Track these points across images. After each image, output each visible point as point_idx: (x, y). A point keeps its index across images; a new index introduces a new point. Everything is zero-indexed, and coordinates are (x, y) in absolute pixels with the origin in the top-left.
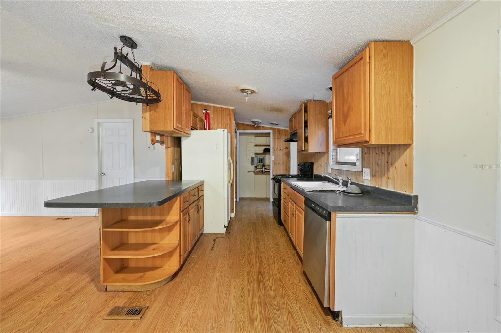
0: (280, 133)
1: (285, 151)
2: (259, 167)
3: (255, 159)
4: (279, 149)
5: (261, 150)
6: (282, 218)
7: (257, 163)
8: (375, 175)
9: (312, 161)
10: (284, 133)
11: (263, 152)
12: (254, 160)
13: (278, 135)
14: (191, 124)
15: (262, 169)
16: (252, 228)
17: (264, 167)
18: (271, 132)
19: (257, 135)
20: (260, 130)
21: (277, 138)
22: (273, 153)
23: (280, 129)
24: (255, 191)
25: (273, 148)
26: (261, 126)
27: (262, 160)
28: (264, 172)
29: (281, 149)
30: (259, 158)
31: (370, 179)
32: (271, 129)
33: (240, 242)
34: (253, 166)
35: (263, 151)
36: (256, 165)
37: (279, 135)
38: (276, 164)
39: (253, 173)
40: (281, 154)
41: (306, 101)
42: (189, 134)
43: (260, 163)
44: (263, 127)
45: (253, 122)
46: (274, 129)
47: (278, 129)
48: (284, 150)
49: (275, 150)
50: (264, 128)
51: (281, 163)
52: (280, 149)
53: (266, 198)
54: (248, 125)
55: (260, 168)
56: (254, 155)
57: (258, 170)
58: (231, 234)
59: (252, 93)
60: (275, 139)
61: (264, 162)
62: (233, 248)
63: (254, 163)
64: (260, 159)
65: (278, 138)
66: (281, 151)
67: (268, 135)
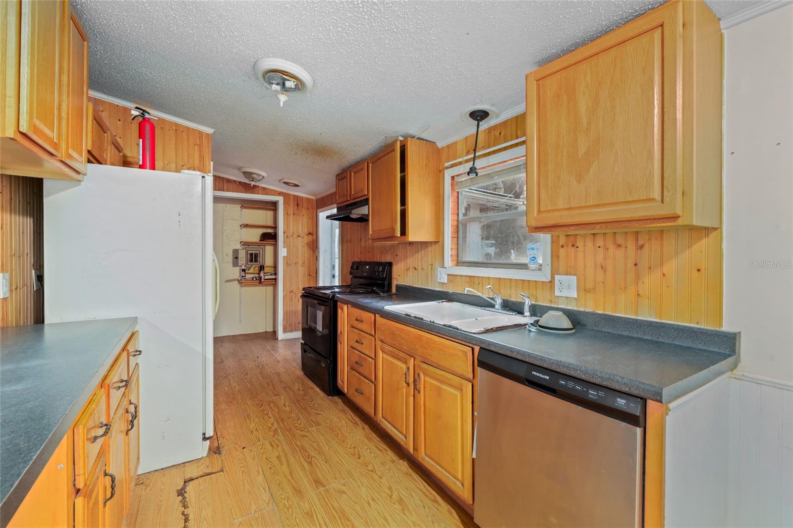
0: (298, 204)
1: (307, 239)
2: (251, 270)
3: (242, 255)
4: (295, 236)
5: (254, 236)
6: (339, 381)
7: (247, 263)
8: (594, 289)
9: (387, 258)
10: (305, 205)
11: (260, 241)
12: (240, 256)
13: (294, 207)
14: (87, 143)
15: (259, 274)
16: (272, 420)
17: (264, 270)
18: (280, 199)
19: (247, 204)
20: (258, 194)
21: (292, 214)
22: (284, 242)
23: (297, 196)
24: (240, 320)
25: (284, 233)
26: (258, 187)
27: (256, 255)
28: (263, 280)
29: (301, 235)
30: (249, 252)
31: (576, 297)
32: (280, 194)
33: (261, 473)
34: (237, 270)
35: (259, 239)
36: (243, 267)
37: (296, 207)
38: (290, 265)
39: (237, 282)
40: (301, 245)
41: (402, 136)
42: (78, 173)
43: (251, 261)
44: (264, 189)
45: (248, 174)
46: (285, 196)
47: (294, 196)
48: (306, 236)
49: (287, 237)
50: (265, 191)
51: (300, 262)
52: (297, 234)
53: (266, 332)
54: (228, 181)
55: (253, 272)
56: (238, 247)
57: (248, 276)
58: (224, 452)
59: (297, 88)
60: (287, 214)
61: (260, 259)
62: (254, 507)
63: (239, 262)
64: (252, 254)
65: (294, 214)
66: (299, 238)
67: (274, 206)
